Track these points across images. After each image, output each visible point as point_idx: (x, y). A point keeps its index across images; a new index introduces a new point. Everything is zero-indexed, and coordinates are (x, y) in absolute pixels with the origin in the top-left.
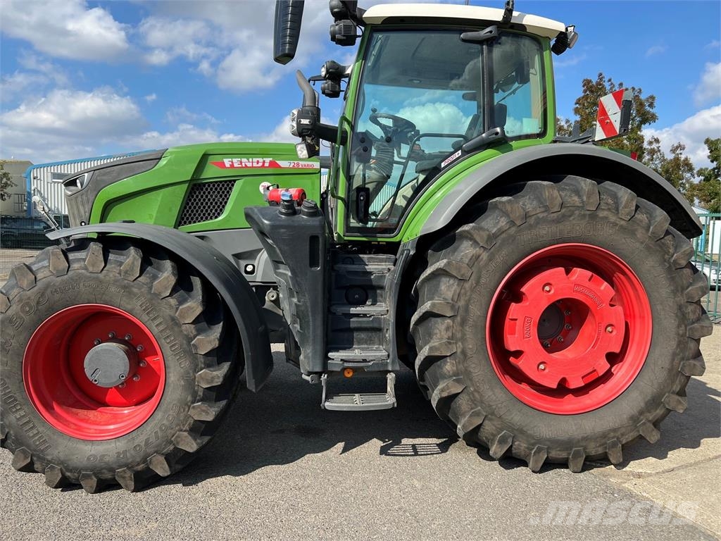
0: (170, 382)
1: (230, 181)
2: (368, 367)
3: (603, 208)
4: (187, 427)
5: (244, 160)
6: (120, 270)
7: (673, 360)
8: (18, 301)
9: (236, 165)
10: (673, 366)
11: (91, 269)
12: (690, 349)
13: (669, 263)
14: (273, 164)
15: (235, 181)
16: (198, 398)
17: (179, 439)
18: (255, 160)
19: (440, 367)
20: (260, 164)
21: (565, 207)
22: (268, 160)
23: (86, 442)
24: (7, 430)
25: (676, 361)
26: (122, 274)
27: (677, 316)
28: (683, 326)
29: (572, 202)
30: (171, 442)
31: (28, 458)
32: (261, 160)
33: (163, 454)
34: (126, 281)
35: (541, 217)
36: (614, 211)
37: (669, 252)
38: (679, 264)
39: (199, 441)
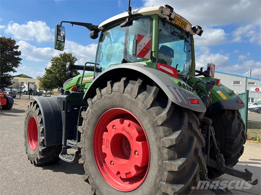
1: (85, 85)
3: (125, 92)
7: (156, 179)
10: (156, 182)
12: (165, 176)
13: (153, 121)
21: (113, 92)
25: (157, 181)
27: (158, 154)
28: (161, 160)
29: (115, 90)
35: (106, 96)
36: (130, 93)
37: (153, 116)
38: (158, 123)
39: (41, 157)
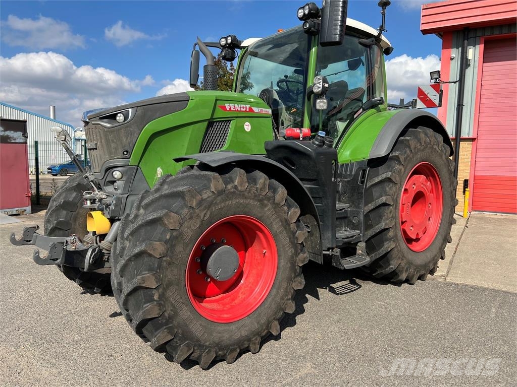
0: (281, 266)
1: (228, 121)
2: (353, 239)
4: (290, 297)
5: (236, 105)
6: (257, 188)
8: (189, 219)
9: (232, 109)
11: (239, 188)
14: (251, 110)
15: (231, 121)
16: (297, 274)
17: (286, 306)
18: (242, 106)
19: (386, 235)
20: (245, 109)
21: (425, 143)
22: (248, 106)
23: (229, 325)
24: (176, 330)
26: (259, 191)
29: (427, 140)
30: (282, 309)
31: (191, 349)
32: (245, 106)
33: (277, 319)
34: (261, 196)
35: (419, 148)
